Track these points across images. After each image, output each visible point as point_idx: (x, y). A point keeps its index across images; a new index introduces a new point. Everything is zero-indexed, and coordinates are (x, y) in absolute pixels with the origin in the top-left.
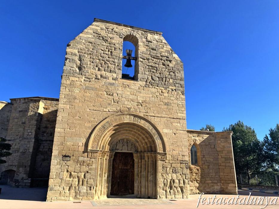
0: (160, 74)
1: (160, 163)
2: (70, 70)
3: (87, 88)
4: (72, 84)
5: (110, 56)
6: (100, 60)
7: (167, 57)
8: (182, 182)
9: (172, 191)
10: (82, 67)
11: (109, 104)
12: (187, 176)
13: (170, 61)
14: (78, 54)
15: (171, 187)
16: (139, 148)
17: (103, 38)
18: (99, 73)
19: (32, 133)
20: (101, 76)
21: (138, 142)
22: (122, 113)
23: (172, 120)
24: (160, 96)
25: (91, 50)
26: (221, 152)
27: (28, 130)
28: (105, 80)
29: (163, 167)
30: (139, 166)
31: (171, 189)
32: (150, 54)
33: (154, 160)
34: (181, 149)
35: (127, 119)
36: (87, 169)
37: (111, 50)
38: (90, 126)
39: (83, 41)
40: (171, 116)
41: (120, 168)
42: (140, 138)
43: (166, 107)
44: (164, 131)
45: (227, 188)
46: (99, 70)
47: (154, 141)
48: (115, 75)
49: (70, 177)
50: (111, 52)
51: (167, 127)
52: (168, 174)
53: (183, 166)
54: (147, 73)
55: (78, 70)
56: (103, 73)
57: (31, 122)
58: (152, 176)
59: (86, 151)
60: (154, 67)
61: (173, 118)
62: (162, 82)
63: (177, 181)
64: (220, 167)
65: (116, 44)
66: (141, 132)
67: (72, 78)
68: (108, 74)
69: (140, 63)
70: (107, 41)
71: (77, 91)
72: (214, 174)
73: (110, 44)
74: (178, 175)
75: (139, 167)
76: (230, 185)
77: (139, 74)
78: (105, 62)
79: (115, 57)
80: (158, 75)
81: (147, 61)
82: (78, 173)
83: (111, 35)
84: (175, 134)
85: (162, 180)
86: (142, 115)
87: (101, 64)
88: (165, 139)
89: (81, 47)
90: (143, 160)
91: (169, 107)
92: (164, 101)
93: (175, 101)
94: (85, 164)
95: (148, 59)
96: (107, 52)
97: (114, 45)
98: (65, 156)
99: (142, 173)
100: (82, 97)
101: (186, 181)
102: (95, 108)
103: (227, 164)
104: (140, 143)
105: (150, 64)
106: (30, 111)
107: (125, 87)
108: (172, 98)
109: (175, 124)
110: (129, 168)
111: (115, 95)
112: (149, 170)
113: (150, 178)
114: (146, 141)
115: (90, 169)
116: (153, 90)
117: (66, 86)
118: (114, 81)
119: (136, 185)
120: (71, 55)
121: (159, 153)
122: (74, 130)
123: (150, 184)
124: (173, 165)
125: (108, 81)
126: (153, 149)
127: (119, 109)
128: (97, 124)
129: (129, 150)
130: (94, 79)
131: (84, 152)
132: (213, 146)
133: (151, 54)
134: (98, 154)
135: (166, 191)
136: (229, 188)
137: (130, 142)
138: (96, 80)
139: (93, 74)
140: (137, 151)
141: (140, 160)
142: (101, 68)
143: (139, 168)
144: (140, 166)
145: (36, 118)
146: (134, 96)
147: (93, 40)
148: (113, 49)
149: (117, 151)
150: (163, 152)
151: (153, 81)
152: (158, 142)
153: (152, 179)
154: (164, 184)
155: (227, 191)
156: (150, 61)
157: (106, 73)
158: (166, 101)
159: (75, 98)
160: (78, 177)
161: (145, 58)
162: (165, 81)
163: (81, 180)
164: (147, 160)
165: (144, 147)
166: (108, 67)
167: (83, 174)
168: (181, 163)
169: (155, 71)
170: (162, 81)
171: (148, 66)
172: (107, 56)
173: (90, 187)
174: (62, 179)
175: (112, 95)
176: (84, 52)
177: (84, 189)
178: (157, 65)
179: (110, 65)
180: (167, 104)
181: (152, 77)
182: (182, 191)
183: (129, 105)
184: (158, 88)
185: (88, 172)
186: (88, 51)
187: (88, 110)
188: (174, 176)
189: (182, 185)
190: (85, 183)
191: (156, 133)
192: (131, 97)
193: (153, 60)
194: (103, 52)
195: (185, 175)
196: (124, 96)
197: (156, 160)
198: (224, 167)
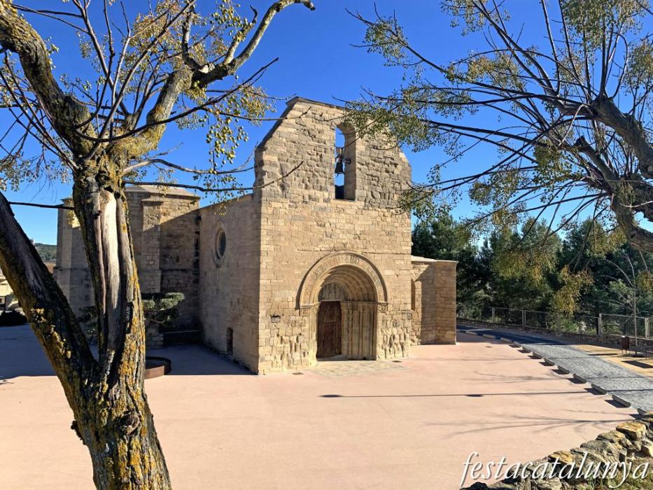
0: (382, 187)
1: (380, 315)
2: (271, 190)
3: (294, 218)
4: (275, 213)
5: (319, 163)
6: (306, 171)
7: (392, 159)
8: (402, 337)
9: (392, 349)
10: (285, 185)
11: (321, 240)
12: (408, 329)
13: (396, 165)
14: (278, 163)
15: (391, 345)
16: (350, 295)
17: (309, 133)
18: (306, 193)
19: (154, 261)
20: (310, 197)
21: (348, 287)
22: (337, 253)
23: (395, 256)
24: (383, 223)
25: (295, 155)
26: (441, 288)
27: (148, 257)
28: (314, 203)
29: (383, 321)
30: (349, 318)
31: (390, 347)
32: (370, 156)
34: (403, 296)
35: (344, 261)
36: (299, 331)
37: (320, 153)
38: (299, 273)
39: (284, 140)
40: (394, 251)
42: (354, 282)
43: (388, 238)
44: (386, 273)
45: (444, 336)
46: (307, 187)
47: (373, 288)
48: (326, 194)
49: (281, 343)
50: (321, 156)
51: (389, 267)
52: (388, 329)
53: (405, 317)
54: (366, 187)
55: (280, 191)
56: (312, 192)
57: (151, 242)
58: (368, 332)
59: (298, 307)
60: (376, 176)
61: (397, 254)
62: (385, 201)
63: (397, 337)
64: (438, 309)
65: (326, 142)
66: (357, 276)
67: (274, 204)
68: (319, 194)
69: (357, 171)
70: (315, 137)
71: (281, 223)
72: (429, 319)
73: (318, 142)
74: (399, 328)
75: (349, 320)
76: (448, 332)
77: (356, 190)
78: (314, 174)
79: (325, 164)
80: (379, 189)
81: (366, 167)
82: (290, 336)
83: (319, 127)
84: (397, 276)
85: (382, 337)
86: (359, 253)
87: (309, 178)
88: (387, 284)
89: (283, 150)
90: (355, 311)
91: (393, 238)
92: (386, 229)
93: (400, 229)
94: (297, 324)
95: (367, 164)
96: (315, 157)
97: (325, 143)
98: (274, 316)
99: (354, 328)
100: (288, 233)
101: (408, 335)
102: (304, 248)
103: (448, 306)
104: (352, 289)
105: (370, 173)
106: (145, 222)
107: (339, 212)
108: (396, 224)
109: (397, 262)
110: (335, 321)
111: (327, 225)
112: (365, 325)
113: (366, 334)
114: (362, 286)
115: (304, 331)
116: (374, 213)
117: (267, 216)
118: (325, 204)
119: (345, 342)
120: (270, 165)
121: (380, 304)
122: (282, 281)
123: (366, 343)
124: (395, 317)
125: (318, 204)
126: (371, 298)
127: (332, 245)
128: (308, 269)
129: (336, 298)
130: (300, 203)
131: (296, 309)
132: (430, 281)
133: (373, 155)
134: (311, 310)
135: (385, 350)
136: (447, 336)
137: (338, 287)
138: (304, 205)
139: (299, 195)
140: (346, 299)
141: (351, 312)
142: (308, 184)
143: (349, 322)
145: (157, 234)
146: (350, 225)
147: (295, 137)
148: (323, 150)
150: (384, 302)
151: (374, 200)
152: (379, 289)
153: (368, 336)
154: (384, 341)
155: (443, 339)
156: (371, 166)
157: (316, 191)
158: (389, 230)
159: (280, 235)
160: (290, 341)
161: (364, 163)
162: (389, 199)
163: (293, 345)
164: (361, 311)
165: (357, 293)
166: (317, 182)
167: (295, 337)
168: (402, 314)
169: (376, 184)
170: (385, 198)
171: (368, 175)
172: (315, 163)
173: (304, 353)
174: (272, 346)
175: (324, 226)
176: (285, 159)
177: (297, 356)
178: (379, 173)
179: (319, 178)
180: (389, 234)
181: (372, 193)
182: (402, 347)
183: (345, 238)
184: (379, 209)
185: (300, 334)
186: (291, 157)
187: (296, 251)
188: (395, 330)
189: (402, 341)
190: (298, 348)
191: (377, 276)
192: (348, 227)
193: (374, 166)
194: (309, 156)
195: (407, 328)
196: (338, 226)
197: (375, 312)
198: (442, 310)
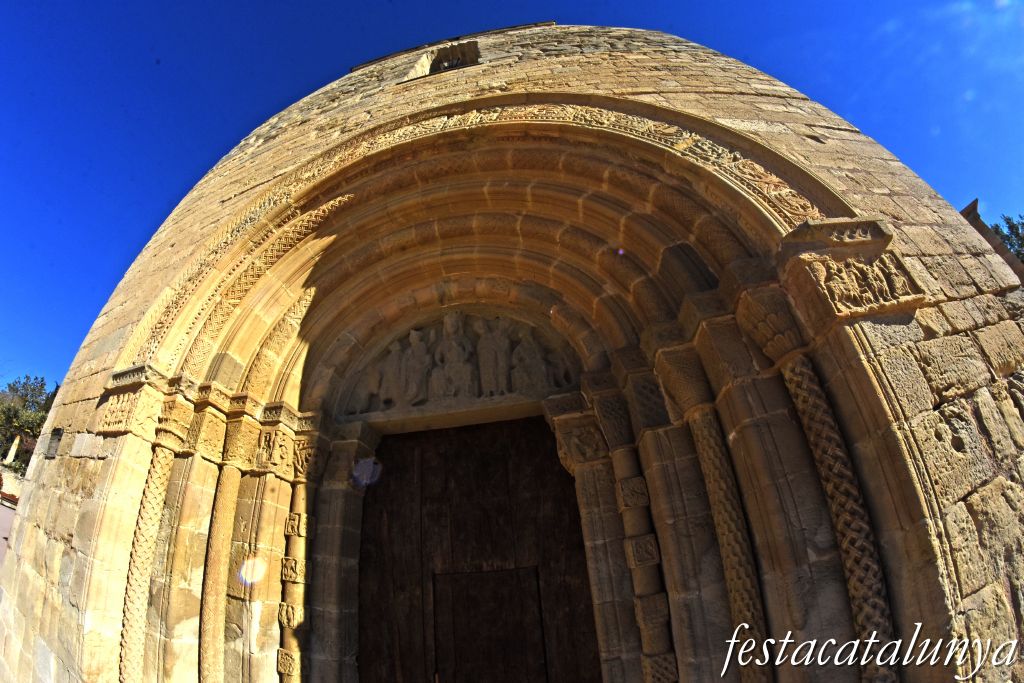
16: (581, 337)
23: (742, 98)
24: (614, 61)
30: (619, 518)
33: (792, 369)
41: (438, 565)
75: (621, 536)
77: (481, 59)
90: (647, 439)
92: (638, 65)
99: (675, 596)
112: (771, 530)
129: (486, 390)
137: (490, 329)
141: (621, 457)
143: (629, 547)
144: (631, 522)
149: (378, 417)
158: (653, 65)
164: (697, 416)
175: (345, 123)
181: (543, 50)
187: (215, 206)
197: (813, 363)
